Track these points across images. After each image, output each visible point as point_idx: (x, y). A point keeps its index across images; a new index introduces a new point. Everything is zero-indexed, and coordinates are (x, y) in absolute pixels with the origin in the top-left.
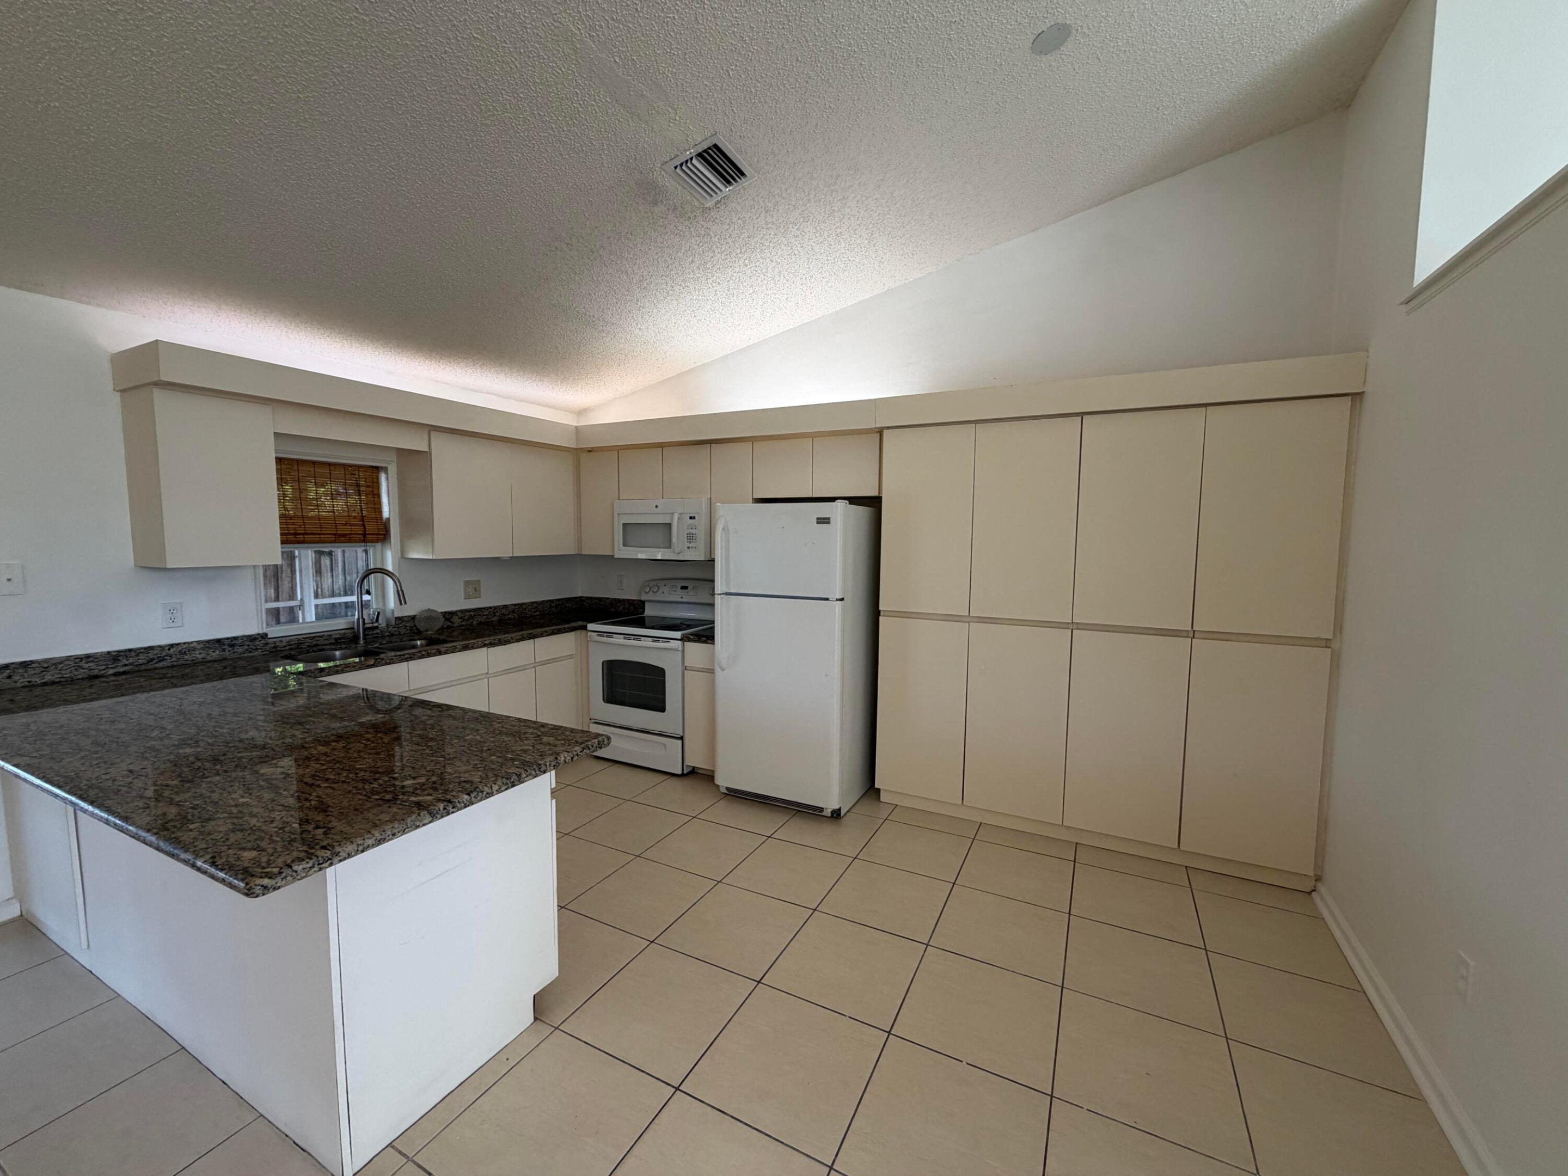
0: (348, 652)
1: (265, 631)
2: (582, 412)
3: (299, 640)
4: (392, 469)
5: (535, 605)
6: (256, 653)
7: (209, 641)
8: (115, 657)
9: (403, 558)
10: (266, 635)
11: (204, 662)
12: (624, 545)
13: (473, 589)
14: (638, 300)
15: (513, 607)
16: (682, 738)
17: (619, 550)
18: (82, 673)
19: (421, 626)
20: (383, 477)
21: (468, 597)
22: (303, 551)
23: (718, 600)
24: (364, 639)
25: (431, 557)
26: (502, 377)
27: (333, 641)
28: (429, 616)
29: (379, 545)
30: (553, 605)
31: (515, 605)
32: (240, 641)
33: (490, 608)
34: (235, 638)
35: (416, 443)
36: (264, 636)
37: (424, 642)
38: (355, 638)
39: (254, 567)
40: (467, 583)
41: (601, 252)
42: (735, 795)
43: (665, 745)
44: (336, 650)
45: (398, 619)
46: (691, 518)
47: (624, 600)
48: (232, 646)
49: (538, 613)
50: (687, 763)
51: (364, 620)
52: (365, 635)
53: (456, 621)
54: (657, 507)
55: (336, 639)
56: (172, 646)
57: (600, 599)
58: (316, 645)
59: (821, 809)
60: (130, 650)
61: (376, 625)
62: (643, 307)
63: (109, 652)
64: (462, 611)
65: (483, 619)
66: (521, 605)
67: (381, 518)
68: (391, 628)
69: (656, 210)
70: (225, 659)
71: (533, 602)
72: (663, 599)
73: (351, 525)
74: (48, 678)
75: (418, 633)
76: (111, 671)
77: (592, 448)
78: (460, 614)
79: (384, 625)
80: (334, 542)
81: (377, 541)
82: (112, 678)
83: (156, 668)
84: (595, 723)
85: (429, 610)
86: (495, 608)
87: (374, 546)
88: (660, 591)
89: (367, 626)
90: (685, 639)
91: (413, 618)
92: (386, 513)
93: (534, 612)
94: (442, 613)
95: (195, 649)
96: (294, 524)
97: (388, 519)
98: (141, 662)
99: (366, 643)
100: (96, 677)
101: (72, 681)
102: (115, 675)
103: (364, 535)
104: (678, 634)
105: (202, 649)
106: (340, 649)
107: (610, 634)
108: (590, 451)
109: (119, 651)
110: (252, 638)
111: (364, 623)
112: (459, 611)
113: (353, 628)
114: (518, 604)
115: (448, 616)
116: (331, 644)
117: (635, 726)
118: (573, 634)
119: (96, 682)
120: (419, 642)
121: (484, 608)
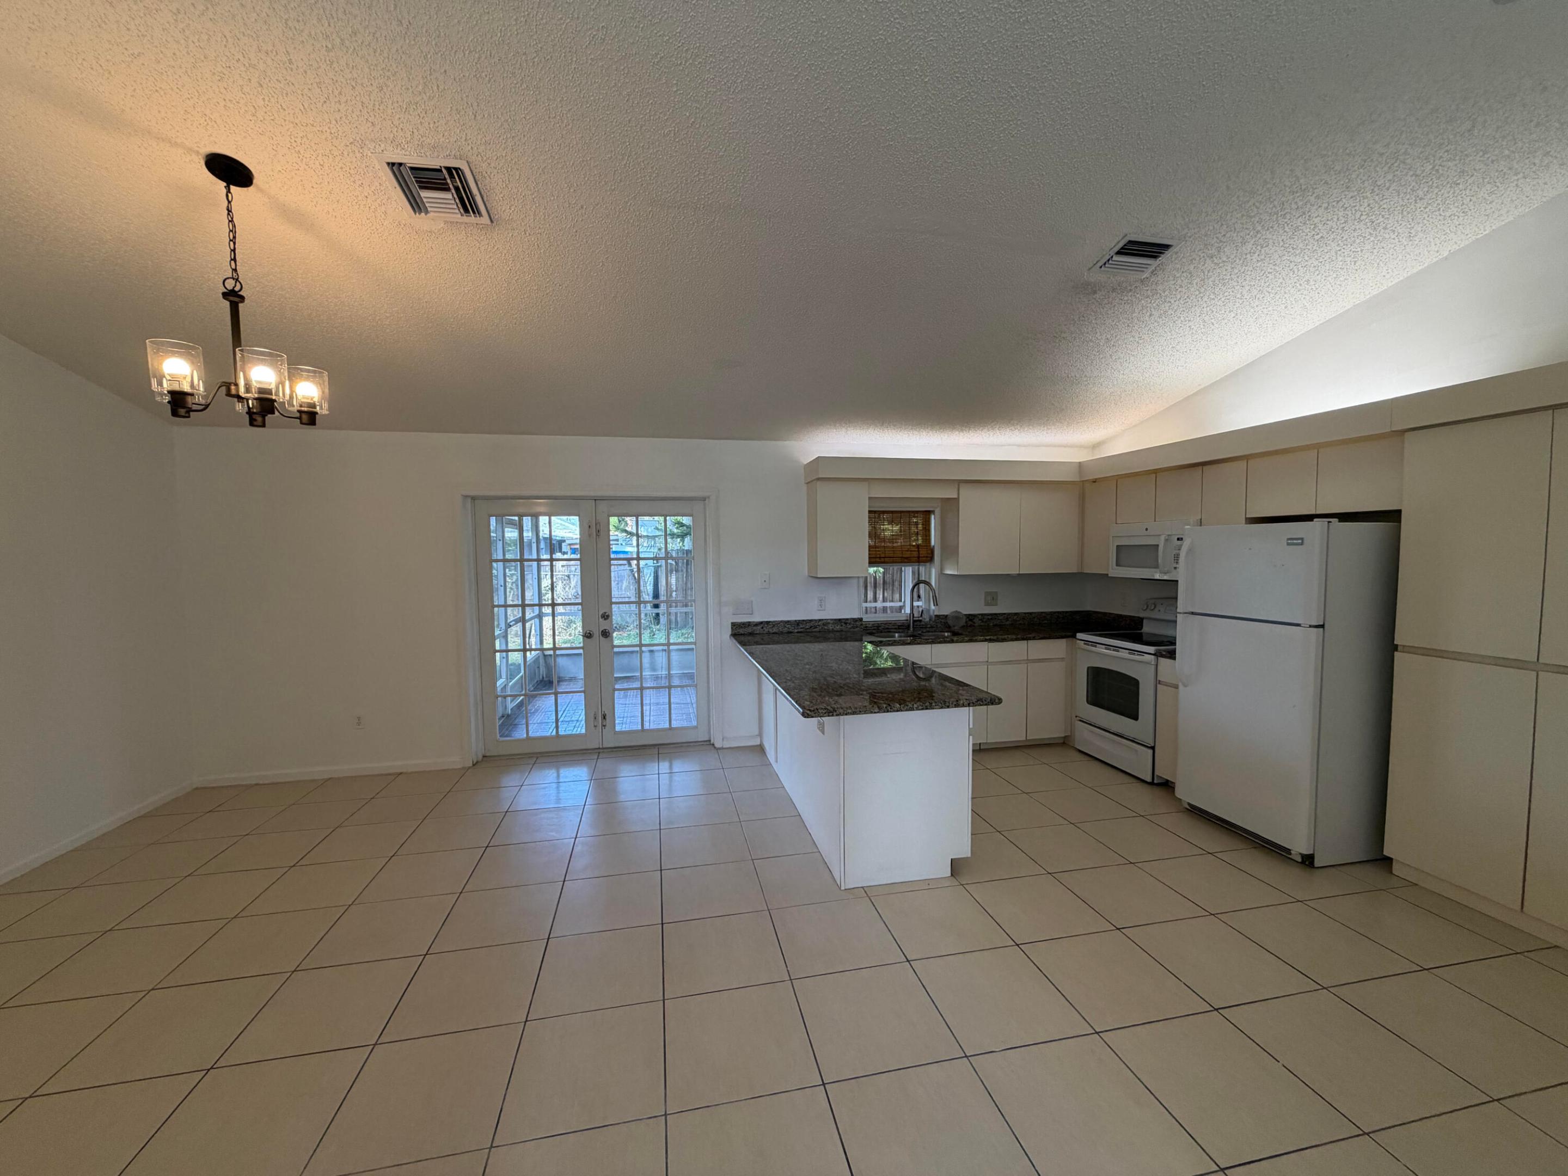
0: (903, 634)
1: (862, 617)
2: (1096, 446)
3: (878, 624)
4: (937, 511)
5: (1044, 615)
6: (856, 630)
7: (835, 620)
8: (798, 623)
9: (941, 574)
10: (862, 619)
11: (833, 631)
12: (1117, 565)
13: (992, 598)
14: (1111, 355)
15: (1024, 615)
16: (1153, 748)
17: (1112, 569)
18: (786, 630)
19: (950, 622)
20: (933, 517)
21: (987, 604)
22: (907, 568)
23: (1180, 618)
24: (913, 627)
25: (956, 573)
26: (1016, 432)
27: (897, 627)
28: (957, 616)
29: (928, 564)
30: (1061, 616)
31: (1025, 613)
32: (849, 621)
33: (1004, 614)
34: (847, 619)
35: (950, 493)
36: (861, 619)
37: (949, 634)
38: (908, 627)
39: (858, 577)
40: (987, 594)
41: (1063, 335)
42: (1197, 813)
43: (1136, 751)
44: (897, 632)
45: (936, 616)
46: (1178, 539)
47: (1126, 616)
48: (846, 623)
49: (1046, 622)
50: (1157, 773)
51: (913, 615)
52: (913, 623)
53: (977, 622)
54: (1147, 529)
55: (899, 626)
56: (820, 620)
57: (1105, 614)
58: (888, 628)
59: (1288, 851)
60: (803, 621)
61: (921, 618)
62: (1119, 358)
63: (796, 621)
64: (982, 615)
65: (998, 622)
66: (1031, 613)
67: (930, 545)
68: (931, 622)
69: (1097, 296)
70: (842, 631)
71: (1042, 613)
72: (1158, 617)
73: (911, 551)
74: (775, 630)
75: (948, 627)
76: (796, 631)
77: (1096, 479)
78: (980, 617)
79: (927, 620)
80: (901, 562)
81: (925, 562)
82: (796, 634)
83: (812, 632)
84: (1080, 721)
85: (956, 612)
86: (1009, 614)
87: (925, 565)
88: (1156, 610)
89: (915, 619)
90: (1158, 654)
91: (946, 616)
92: (933, 543)
93: (1043, 621)
94: (966, 615)
95: (829, 623)
96: (879, 551)
97: (934, 546)
98: (807, 627)
99: (914, 630)
100: (791, 632)
101: (782, 633)
102: (798, 632)
103: (919, 557)
104: (1151, 649)
105: (833, 624)
106: (899, 632)
107: (1095, 644)
108: (1095, 481)
109: (799, 621)
110: (855, 620)
111: (913, 617)
112: (980, 614)
113: (907, 620)
114: (1028, 613)
115: (970, 617)
116: (895, 629)
117: (1113, 729)
118: (1064, 641)
119: (790, 635)
120: (946, 634)
121: (999, 614)
